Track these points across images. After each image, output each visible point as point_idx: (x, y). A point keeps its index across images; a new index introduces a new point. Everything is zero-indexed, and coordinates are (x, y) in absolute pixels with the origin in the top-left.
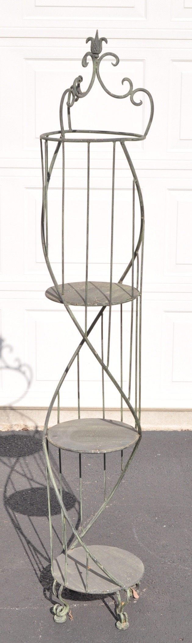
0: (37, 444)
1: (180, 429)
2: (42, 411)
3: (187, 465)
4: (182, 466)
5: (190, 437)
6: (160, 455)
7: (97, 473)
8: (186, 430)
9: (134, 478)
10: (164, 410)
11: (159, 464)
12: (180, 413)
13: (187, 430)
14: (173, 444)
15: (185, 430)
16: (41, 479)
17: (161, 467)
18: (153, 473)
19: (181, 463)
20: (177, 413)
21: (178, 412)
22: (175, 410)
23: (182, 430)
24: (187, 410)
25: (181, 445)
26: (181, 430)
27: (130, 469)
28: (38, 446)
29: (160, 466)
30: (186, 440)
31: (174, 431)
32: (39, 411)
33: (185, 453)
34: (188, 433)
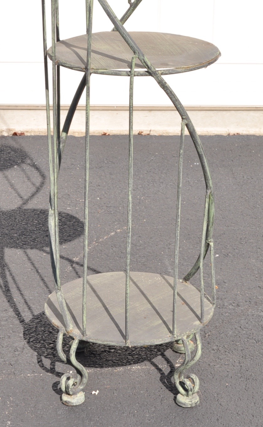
0: (3, 152)
1: (226, 133)
2: (10, 111)
3: (244, 177)
4: (234, 177)
5: (244, 141)
6: (198, 164)
7: (99, 187)
8: (236, 134)
9: (160, 193)
10: (199, 109)
11: (199, 176)
12: (224, 113)
13: (237, 134)
14: (218, 150)
15: (234, 135)
16: (8, 196)
17: (202, 180)
18: (190, 187)
19: (233, 174)
20: (220, 113)
21: (221, 111)
22: (217, 109)
23: (229, 135)
24: (235, 109)
25: (230, 152)
26: (227, 135)
27: (152, 183)
28: (3, 154)
29: (200, 178)
30: (236, 145)
31: (216, 135)
32: (5, 111)
33: (238, 161)
34: (238, 137)
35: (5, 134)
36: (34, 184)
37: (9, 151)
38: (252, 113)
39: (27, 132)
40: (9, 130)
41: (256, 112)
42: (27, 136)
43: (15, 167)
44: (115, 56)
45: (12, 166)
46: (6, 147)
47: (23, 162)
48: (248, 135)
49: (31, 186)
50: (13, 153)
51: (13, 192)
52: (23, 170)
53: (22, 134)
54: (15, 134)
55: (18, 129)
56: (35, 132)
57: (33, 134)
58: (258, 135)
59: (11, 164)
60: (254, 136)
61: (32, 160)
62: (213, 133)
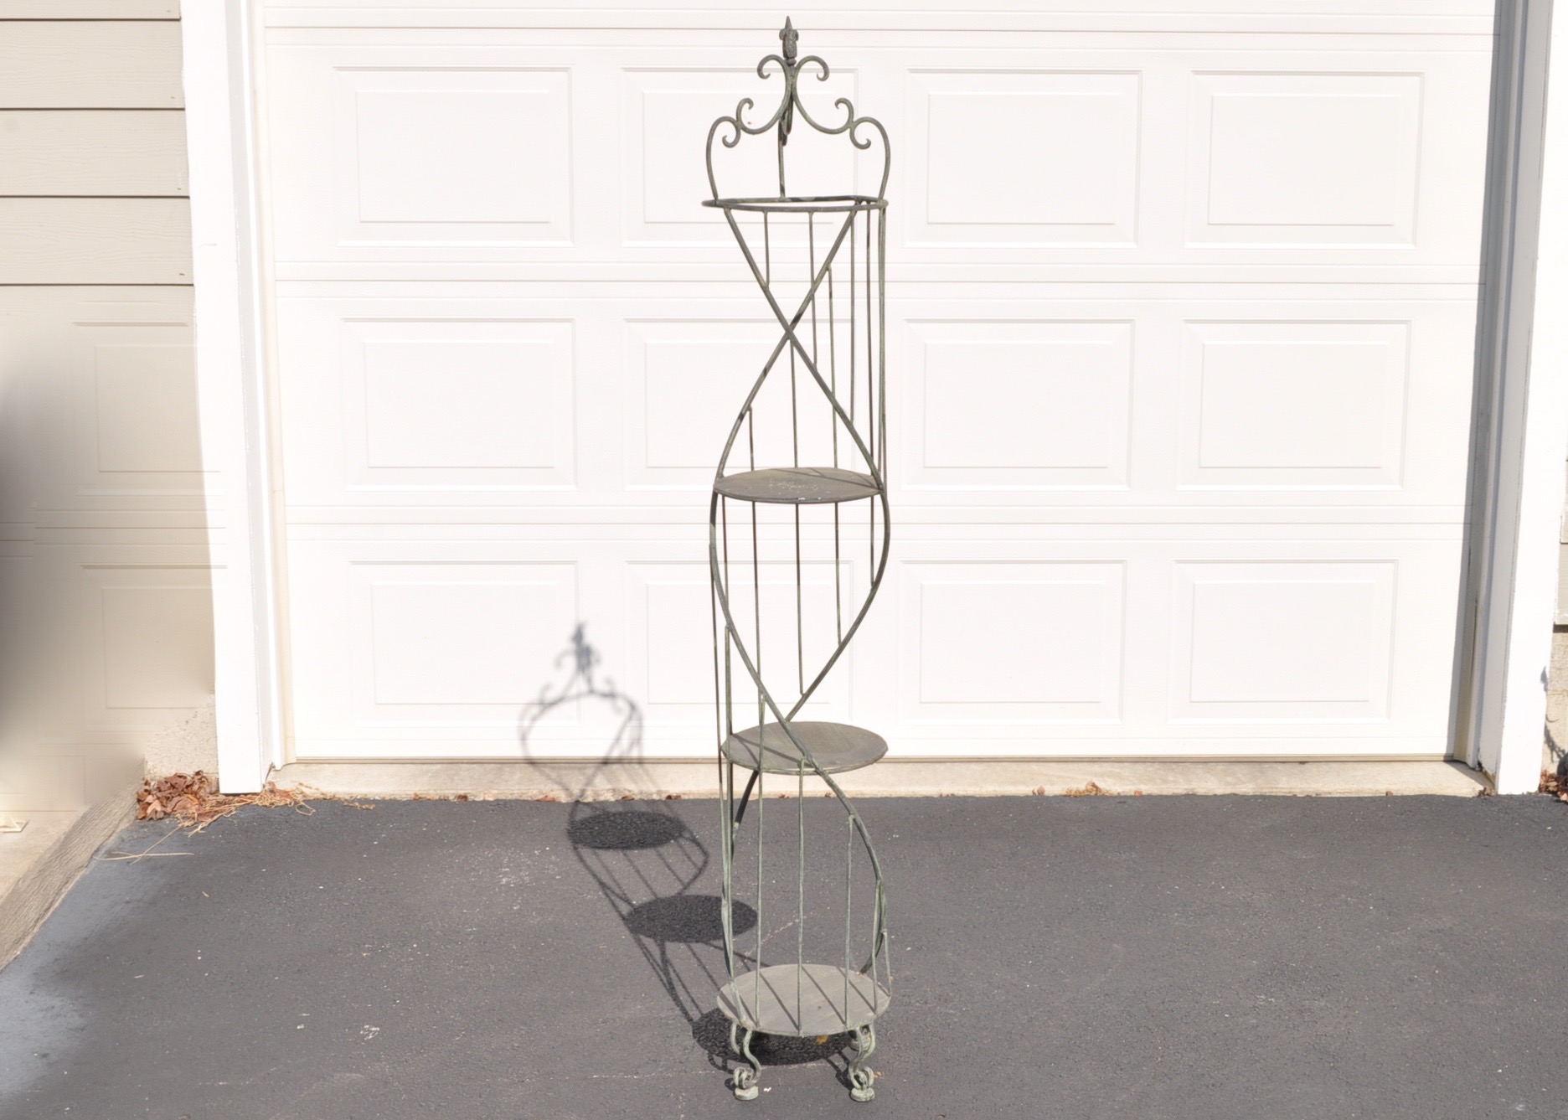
0: (655, 822)
1: (938, 793)
2: (661, 765)
3: (952, 853)
4: (941, 853)
5: (959, 805)
6: (898, 836)
11: (898, 852)
12: (938, 765)
13: (952, 794)
14: (925, 817)
15: (948, 796)
16: (665, 879)
17: (902, 857)
19: (939, 848)
20: (931, 766)
21: (933, 763)
22: (927, 760)
23: (941, 796)
24: (951, 760)
25: (940, 820)
26: (938, 796)
28: (656, 824)
29: (899, 855)
30: (948, 810)
31: (925, 797)
32: (655, 766)
33: (948, 832)
34: (953, 800)
35: (655, 797)
36: (694, 863)
37: (664, 820)
38: (973, 766)
39: (684, 794)
40: (659, 792)
41: (979, 764)
42: (684, 800)
43: (672, 841)
44: (786, 754)
45: (668, 840)
46: (660, 815)
47: (681, 836)
48: (964, 797)
49: (692, 867)
50: (668, 823)
51: (671, 874)
52: (681, 846)
53: (678, 797)
54: (669, 797)
55: (674, 790)
56: (694, 794)
57: (691, 797)
58: (978, 796)
59: (667, 838)
60: (972, 797)
61: (691, 833)
62: (921, 793)
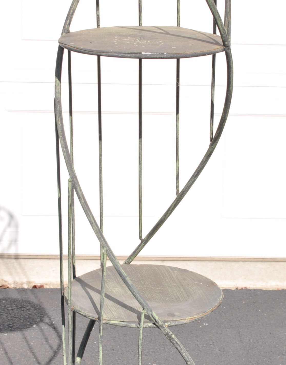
0: (23, 309)
1: (234, 287)
2: (30, 260)
3: (250, 340)
4: (241, 341)
5: (251, 298)
6: (207, 324)
7: (113, 351)
8: (243, 288)
9: (170, 359)
10: (210, 259)
11: (207, 339)
12: (233, 264)
13: (245, 288)
14: (226, 308)
15: (242, 289)
16: (27, 361)
17: (210, 343)
18: (199, 352)
19: (240, 336)
20: (229, 264)
21: (230, 262)
22: (226, 259)
23: (237, 289)
24: (243, 260)
25: (238, 310)
26: (235, 289)
27: (163, 346)
28: (23, 311)
29: (208, 341)
30: (244, 302)
31: (225, 289)
32: (26, 260)
33: (245, 321)
34: (245, 292)
35: (26, 287)
36: (51, 347)
37: (29, 307)
38: (259, 265)
39: (46, 284)
40: (29, 283)
41: (263, 263)
42: (46, 289)
43: (34, 326)
45: (31, 325)
46: (27, 302)
47: (41, 321)
48: (254, 290)
49: (49, 349)
50: (32, 309)
51: (32, 356)
52: (42, 330)
53: (41, 286)
54: (35, 287)
55: (38, 282)
56: (53, 284)
57: (51, 287)
58: (264, 289)
59: (31, 323)
60: (260, 290)
61: (50, 319)
62: (222, 286)
